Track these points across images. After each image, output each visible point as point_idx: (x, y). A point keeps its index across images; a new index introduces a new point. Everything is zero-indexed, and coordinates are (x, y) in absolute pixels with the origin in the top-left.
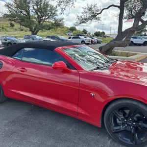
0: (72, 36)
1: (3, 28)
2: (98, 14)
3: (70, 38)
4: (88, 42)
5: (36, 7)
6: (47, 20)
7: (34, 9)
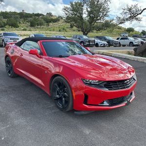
0: (121, 37)
1: (64, 29)
2: (138, 14)
3: (118, 39)
4: (136, 44)
5: (89, 9)
6: (99, 21)
7: (87, 11)
